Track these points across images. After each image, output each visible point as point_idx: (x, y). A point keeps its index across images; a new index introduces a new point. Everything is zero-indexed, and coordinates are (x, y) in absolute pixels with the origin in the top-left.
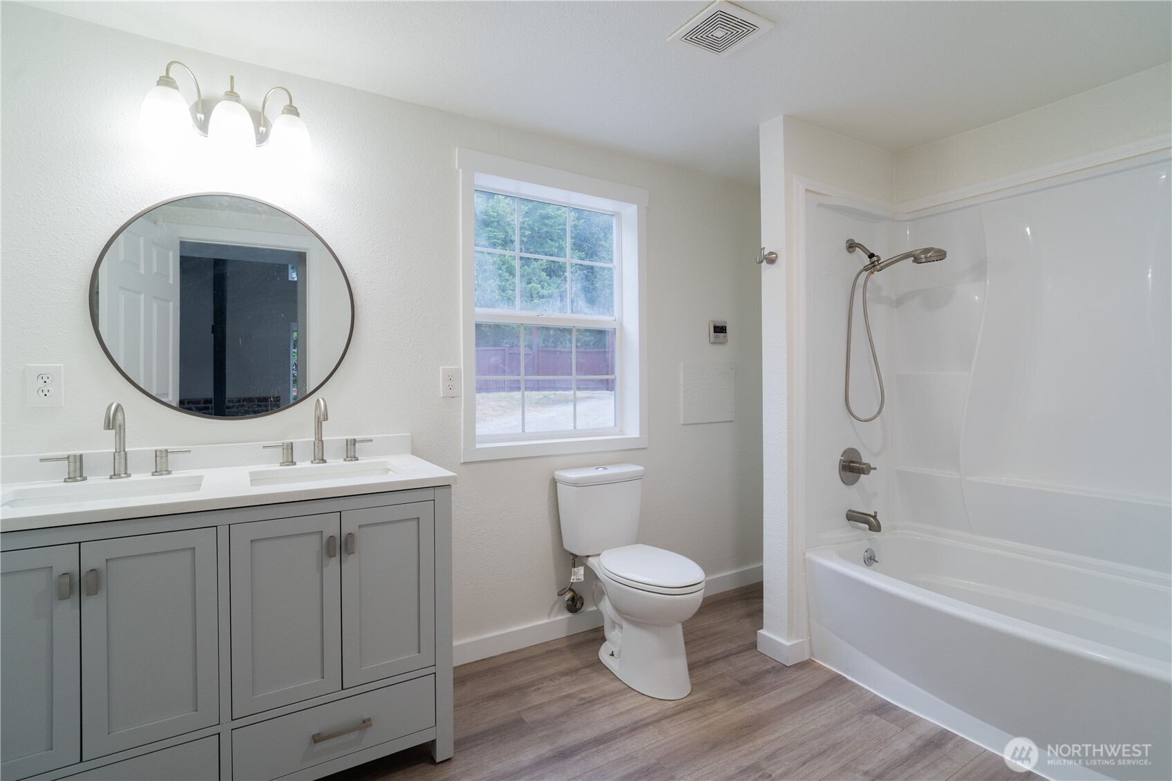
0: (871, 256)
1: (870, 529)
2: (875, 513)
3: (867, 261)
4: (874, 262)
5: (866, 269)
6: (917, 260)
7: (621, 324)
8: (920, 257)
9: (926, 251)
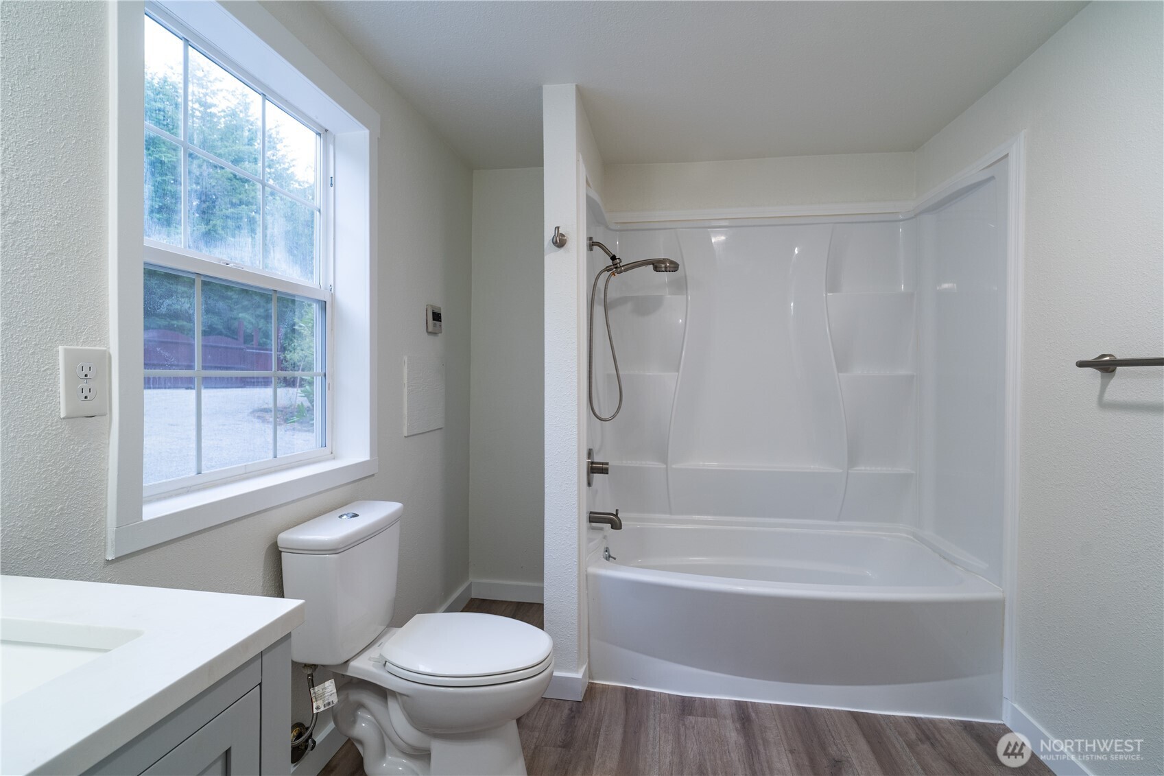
0: (613, 258)
1: (612, 528)
2: (617, 510)
3: (610, 262)
4: (615, 265)
5: (607, 269)
6: (656, 269)
7: (333, 296)
8: (657, 265)
9: (664, 261)
